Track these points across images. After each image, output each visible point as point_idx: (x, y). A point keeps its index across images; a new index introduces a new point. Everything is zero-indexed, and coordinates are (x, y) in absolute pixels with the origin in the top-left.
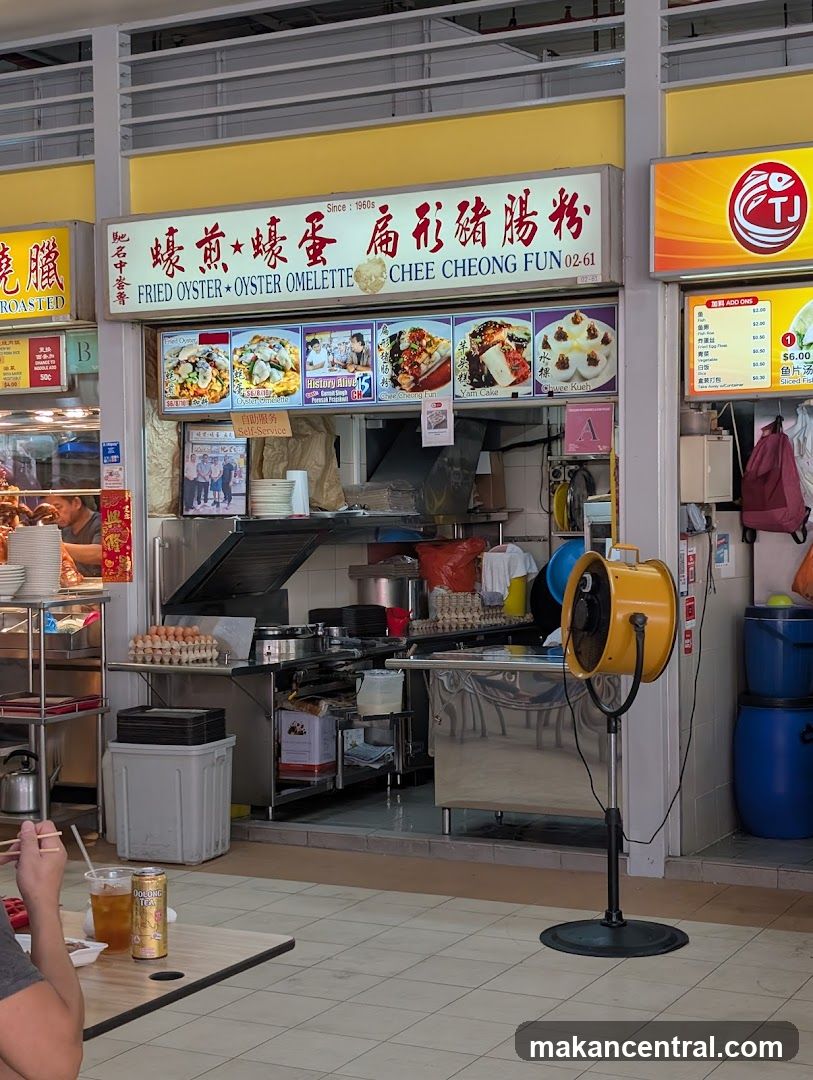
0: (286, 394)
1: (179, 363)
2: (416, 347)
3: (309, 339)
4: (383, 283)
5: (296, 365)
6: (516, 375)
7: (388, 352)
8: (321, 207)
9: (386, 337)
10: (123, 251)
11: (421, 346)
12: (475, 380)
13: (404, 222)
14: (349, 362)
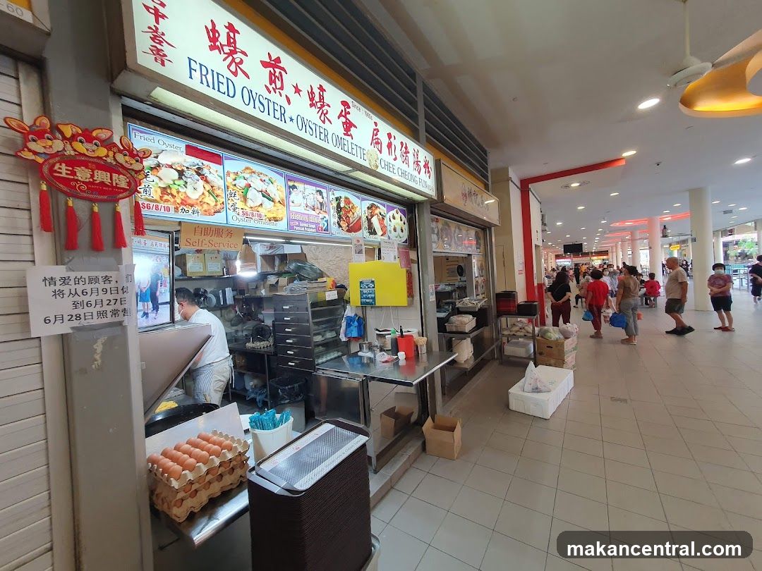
0: (275, 219)
1: (159, 165)
2: (347, 207)
3: (291, 184)
4: (378, 166)
5: (283, 200)
6: (382, 231)
7: (335, 206)
8: (349, 100)
9: (334, 197)
12: (370, 231)
13: (384, 137)
14: (316, 207)
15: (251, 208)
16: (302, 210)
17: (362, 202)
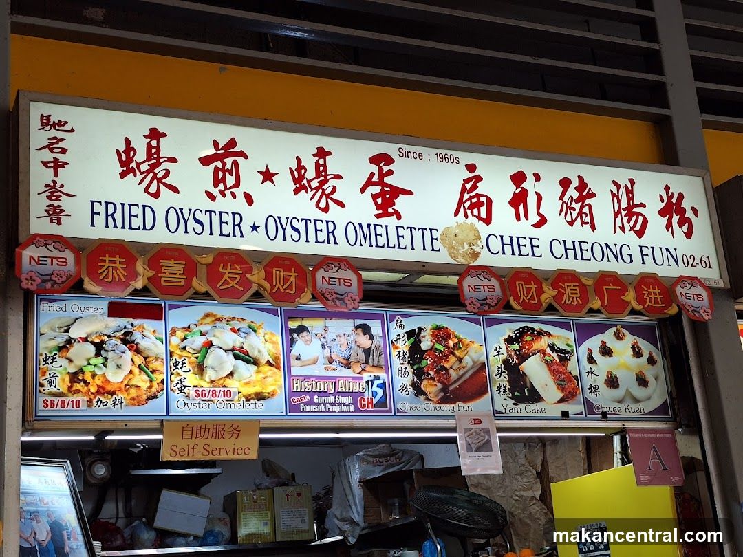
0: (260, 397)
1: (69, 342)
2: (441, 348)
3: (294, 324)
4: (479, 253)
5: (276, 358)
6: (563, 390)
7: (406, 350)
8: (391, 149)
9: (402, 332)
10: (61, 145)
11: (447, 347)
12: (516, 393)
13: (498, 188)
14: (353, 359)
15: (212, 382)
16: (320, 370)
17: (488, 330)
